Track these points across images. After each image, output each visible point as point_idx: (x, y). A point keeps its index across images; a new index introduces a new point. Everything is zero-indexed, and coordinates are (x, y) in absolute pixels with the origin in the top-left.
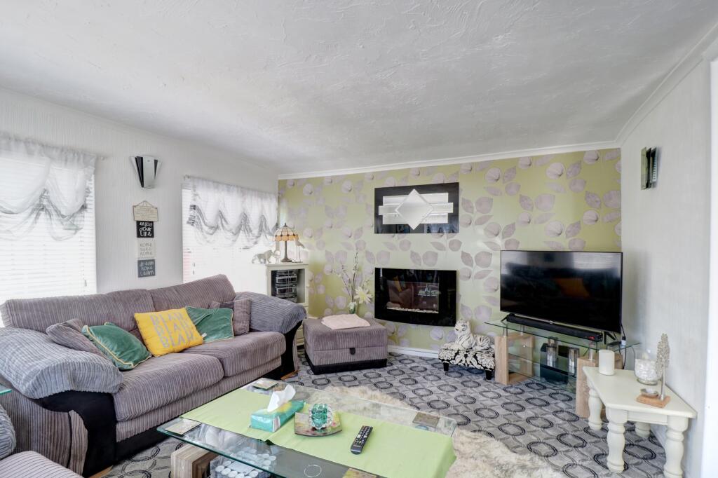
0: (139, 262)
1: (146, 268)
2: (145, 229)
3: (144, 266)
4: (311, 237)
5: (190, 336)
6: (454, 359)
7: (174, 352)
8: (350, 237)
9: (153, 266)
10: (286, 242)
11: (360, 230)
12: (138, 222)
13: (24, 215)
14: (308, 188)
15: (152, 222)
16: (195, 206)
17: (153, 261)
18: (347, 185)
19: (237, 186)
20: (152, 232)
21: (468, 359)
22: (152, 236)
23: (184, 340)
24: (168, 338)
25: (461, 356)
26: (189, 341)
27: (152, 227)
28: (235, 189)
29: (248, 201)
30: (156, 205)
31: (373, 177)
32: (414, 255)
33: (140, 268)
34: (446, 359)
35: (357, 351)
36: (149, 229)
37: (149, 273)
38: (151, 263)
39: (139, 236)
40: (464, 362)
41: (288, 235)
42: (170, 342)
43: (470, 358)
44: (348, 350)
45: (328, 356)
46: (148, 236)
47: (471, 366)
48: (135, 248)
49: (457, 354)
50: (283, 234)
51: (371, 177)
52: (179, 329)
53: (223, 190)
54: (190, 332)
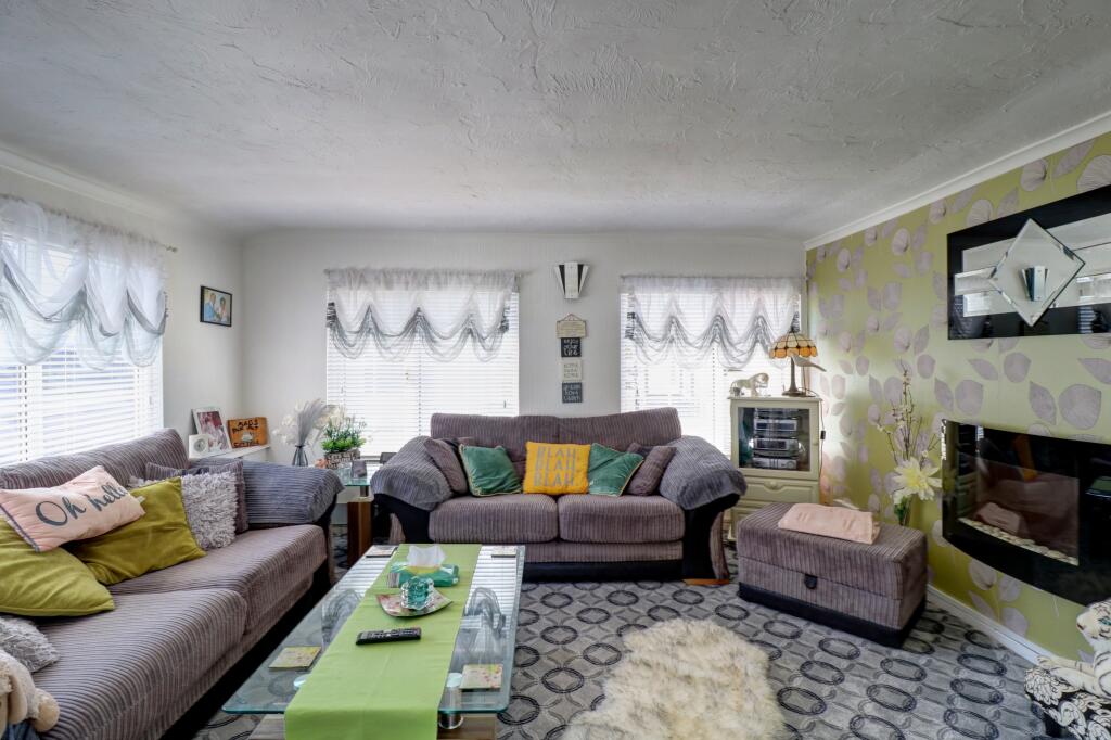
0: (564, 385)
1: (572, 392)
2: (571, 347)
3: (569, 389)
4: (848, 350)
5: (569, 479)
7: (544, 494)
8: (907, 348)
9: (580, 391)
11: (924, 333)
12: (562, 339)
13: (456, 337)
14: (843, 256)
15: (579, 339)
16: (633, 314)
17: (580, 384)
18: (900, 238)
19: (706, 277)
20: (579, 350)
22: (579, 355)
23: (560, 483)
24: (544, 475)
26: (567, 487)
27: (579, 344)
28: (704, 281)
29: (727, 296)
30: (583, 319)
31: (946, 206)
32: (1036, 392)
33: (564, 392)
34: (1039, 698)
35: (822, 585)
36: (575, 347)
37: (574, 398)
38: (577, 387)
39: (563, 355)
41: (798, 347)
42: (542, 481)
44: (801, 577)
45: (761, 574)
46: (573, 356)
48: (558, 369)
50: (789, 345)
51: (941, 211)
52: (561, 469)
53: (679, 286)
54: (572, 475)
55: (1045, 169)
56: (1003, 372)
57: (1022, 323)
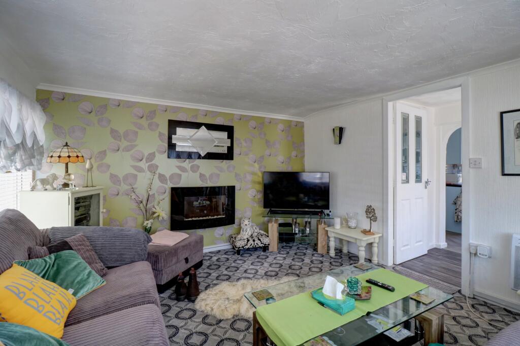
6: (247, 245)
8: (141, 160)
10: (67, 164)
11: (153, 155)
18: (138, 111)
21: (255, 242)
25: (251, 242)
31: (166, 109)
32: (202, 176)
35: (189, 259)
40: (253, 245)
41: (77, 157)
43: (257, 241)
44: (184, 260)
47: (257, 246)
49: (248, 241)
50: (62, 155)
51: (164, 109)
55: (207, 113)
56: (190, 169)
57: (200, 155)
